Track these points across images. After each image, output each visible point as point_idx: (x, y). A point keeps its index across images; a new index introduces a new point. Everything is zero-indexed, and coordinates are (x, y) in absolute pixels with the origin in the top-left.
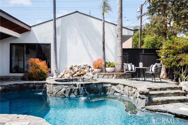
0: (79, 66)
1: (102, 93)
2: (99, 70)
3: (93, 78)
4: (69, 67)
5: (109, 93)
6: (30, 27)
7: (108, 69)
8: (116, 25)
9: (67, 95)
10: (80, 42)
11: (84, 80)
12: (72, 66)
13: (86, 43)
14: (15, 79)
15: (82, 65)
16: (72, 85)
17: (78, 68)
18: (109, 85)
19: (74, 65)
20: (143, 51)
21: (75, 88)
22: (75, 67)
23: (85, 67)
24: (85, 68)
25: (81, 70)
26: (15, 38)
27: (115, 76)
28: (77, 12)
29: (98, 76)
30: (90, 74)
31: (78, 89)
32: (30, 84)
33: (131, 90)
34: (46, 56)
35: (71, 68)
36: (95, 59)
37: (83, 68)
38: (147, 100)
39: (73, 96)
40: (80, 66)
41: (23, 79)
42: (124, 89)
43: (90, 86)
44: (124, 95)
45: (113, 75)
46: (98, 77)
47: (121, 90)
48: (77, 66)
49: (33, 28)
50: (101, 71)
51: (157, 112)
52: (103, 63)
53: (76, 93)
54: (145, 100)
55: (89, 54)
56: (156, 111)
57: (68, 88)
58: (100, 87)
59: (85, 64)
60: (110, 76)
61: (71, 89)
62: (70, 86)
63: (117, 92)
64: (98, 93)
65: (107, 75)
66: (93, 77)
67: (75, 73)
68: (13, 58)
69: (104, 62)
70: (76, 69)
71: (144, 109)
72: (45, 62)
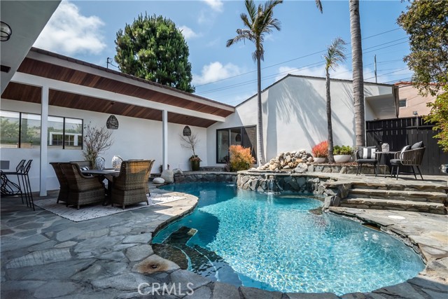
0: (292, 154)
1: (306, 192)
2: (323, 159)
4: (279, 155)
6: (235, 108)
7: (337, 158)
8: (352, 81)
9: (253, 188)
12: (283, 154)
14: (217, 169)
15: (297, 151)
16: (260, 177)
17: (291, 157)
18: (316, 180)
19: (285, 153)
21: (263, 180)
22: (287, 155)
23: (301, 155)
24: (301, 157)
25: (295, 160)
26: (221, 122)
27: (343, 168)
28: (289, 75)
30: (305, 166)
31: (266, 182)
32: (226, 175)
34: (252, 141)
35: (282, 158)
36: (317, 142)
37: (298, 156)
38: (334, 197)
39: (260, 189)
40: (295, 154)
41: (225, 170)
43: (285, 179)
46: (314, 170)
48: (289, 154)
49: (237, 109)
50: (326, 161)
51: (343, 216)
52: (329, 149)
53: (264, 186)
54: (331, 197)
55: (308, 135)
56: (341, 214)
57: (254, 180)
58: (301, 182)
59: (302, 150)
60: (335, 168)
61: (258, 181)
62: (257, 177)
64: (298, 190)
65: (330, 167)
66: (307, 170)
67: (287, 164)
68: (220, 146)
69: (330, 146)
70: (288, 159)
71: (328, 210)
72: (249, 149)
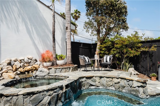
0: (21, 60)
1: (79, 90)
3: (49, 74)
4: (4, 61)
5: (84, 88)
10: (22, 27)
11: (37, 77)
12: (11, 61)
13: (31, 30)
15: (25, 58)
16: (58, 89)
17: (20, 63)
18: (84, 79)
20: (82, 44)
21: (61, 92)
22: (15, 61)
23: (30, 60)
24: (30, 62)
25: (25, 65)
29: (55, 71)
31: (65, 93)
33: (111, 81)
35: (10, 64)
36: (42, 51)
37: (27, 62)
39: (60, 104)
40: (23, 60)
42: (99, 80)
43: (72, 84)
44: (101, 87)
45: (70, 68)
46: (55, 73)
47: (97, 83)
48: (17, 61)
51: (157, 96)
52: (54, 56)
53: (63, 99)
57: (53, 95)
58: (78, 83)
60: (67, 69)
61: (58, 95)
62: (55, 91)
63: (92, 85)
66: (49, 72)
67: (17, 69)
70: (18, 64)
